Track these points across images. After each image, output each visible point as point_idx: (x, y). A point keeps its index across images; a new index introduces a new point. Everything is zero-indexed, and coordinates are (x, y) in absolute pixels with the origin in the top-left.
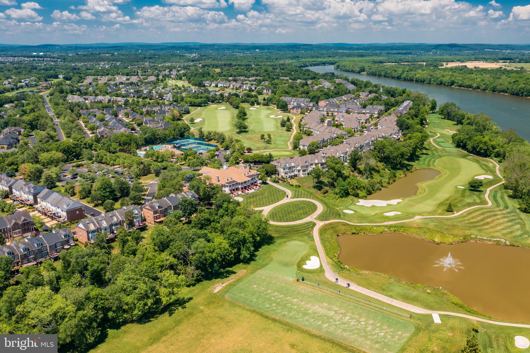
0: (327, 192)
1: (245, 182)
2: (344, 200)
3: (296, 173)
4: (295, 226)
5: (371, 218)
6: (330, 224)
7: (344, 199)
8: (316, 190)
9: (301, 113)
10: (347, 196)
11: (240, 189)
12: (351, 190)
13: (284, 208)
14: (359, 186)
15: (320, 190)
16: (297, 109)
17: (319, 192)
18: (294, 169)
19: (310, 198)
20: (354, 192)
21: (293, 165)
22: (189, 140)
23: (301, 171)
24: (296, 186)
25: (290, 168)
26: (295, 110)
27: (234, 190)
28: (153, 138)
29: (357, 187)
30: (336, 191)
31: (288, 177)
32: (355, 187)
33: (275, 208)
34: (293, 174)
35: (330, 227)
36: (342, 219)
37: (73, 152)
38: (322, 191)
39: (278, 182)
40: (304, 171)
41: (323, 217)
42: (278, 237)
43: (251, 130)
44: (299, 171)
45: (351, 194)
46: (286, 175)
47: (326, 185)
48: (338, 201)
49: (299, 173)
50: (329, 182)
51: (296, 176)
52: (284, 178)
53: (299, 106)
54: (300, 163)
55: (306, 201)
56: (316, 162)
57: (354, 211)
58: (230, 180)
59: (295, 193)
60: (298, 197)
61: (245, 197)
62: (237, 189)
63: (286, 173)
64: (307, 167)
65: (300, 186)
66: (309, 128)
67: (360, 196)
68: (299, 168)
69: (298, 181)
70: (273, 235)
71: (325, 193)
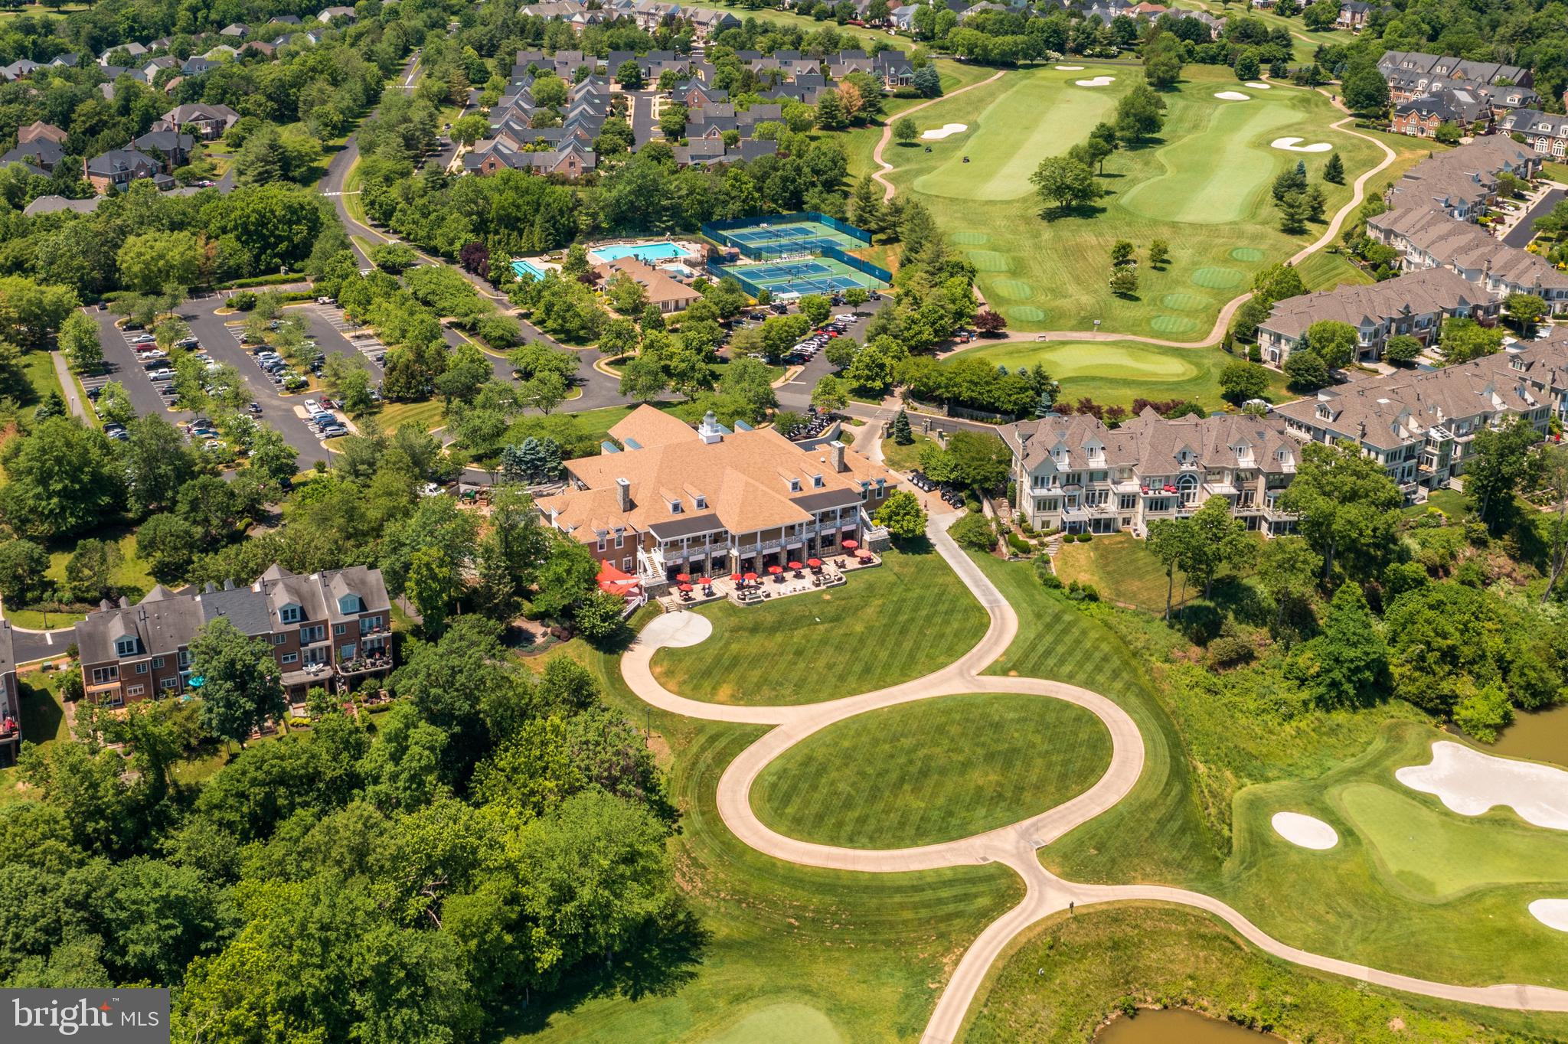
0: (1246, 656)
1: (771, 534)
2: (1334, 731)
3: (1111, 508)
4: (877, 886)
5: (1417, 922)
6: (1115, 915)
7: (1340, 717)
8: (1177, 637)
9: (1438, 139)
10: (1369, 704)
11: (735, 567)
12: (1406, 669)
13: (895, 739)
14: (1467, 652)
15: (1201, 642)
16: (1421, 118)
17: (1196, 651)
18: (1098, 486)
19: (1103, 691)
20: (1424, 680)
21: (1098, 462)
22: (807, 225)
23: (1140, 505)
24: (1074, 589)
25: (1073, 479)
26: (1413, 119)
27: (697, 568)
28: (641, 202)
29: (1450, 656)
30: (1302, 661)
31: (1055, 524)
32: (1432, 658)
33: (839, 730)
34: (1082, 514)
35: (1104, 934)
36: (1218, 891)
37: (280, 239)
38: (1218, 646)
39: (993, 546)
40: (1157, 505)
41: (1100, 848)
42: (728, 945)
43: (1119, 208)
44: (1128, 501)
45: (1402, 689)
46: (1046, 515)
47: (1255, 615)
48: (1289, 728)
49: (1127, 513)
50: (1283, 597)
51: (1103, 525)
52: (1029, 532)
53: (1439, 104)
54: (1145, 456)
55: (1067, 706)
56: (1247, 461)
57: (1347, 833)
58: (693, 511)
59: (1040, 637)
60: (1034, 672)
61: (734, 621)
62: (721, 564)
63: (1043, 504)
64: (1185, 482)
65: (1093, 597)
66: (1389, 233)
67: (1461, 713)
68: (1132, 486)
69: (1105, 559)
70: (708, 924)
71: (1228, 663)
